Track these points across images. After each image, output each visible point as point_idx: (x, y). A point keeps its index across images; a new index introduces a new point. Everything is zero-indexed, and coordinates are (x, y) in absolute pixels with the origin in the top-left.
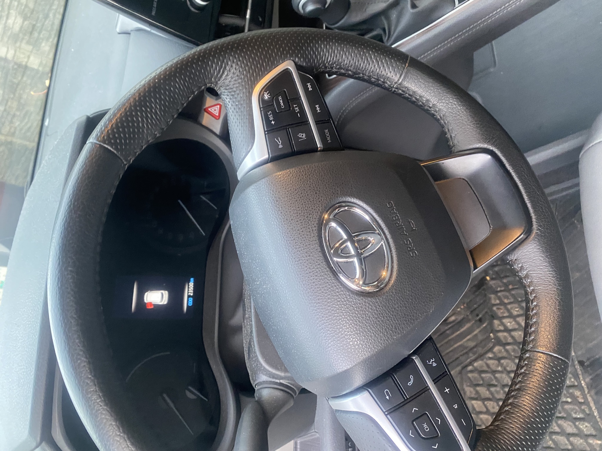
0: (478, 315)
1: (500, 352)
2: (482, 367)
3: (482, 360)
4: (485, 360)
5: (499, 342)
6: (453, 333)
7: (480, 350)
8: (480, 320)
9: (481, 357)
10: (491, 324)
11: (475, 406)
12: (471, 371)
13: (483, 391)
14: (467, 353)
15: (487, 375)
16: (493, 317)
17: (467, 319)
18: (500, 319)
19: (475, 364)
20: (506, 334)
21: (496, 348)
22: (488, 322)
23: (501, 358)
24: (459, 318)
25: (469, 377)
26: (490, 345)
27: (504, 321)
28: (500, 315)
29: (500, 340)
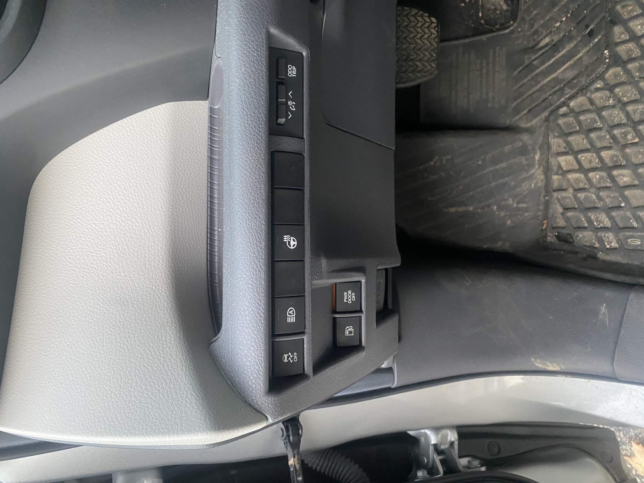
0: (587, 26)
1: (616, 75)
2: (582, 105)
3: (584, 95)
4: (588, 95)
5: (616, 60)
6: (543, 63)
7: (583, 81)
8: (591, 34)
9: (583, 90)
10: (608, 35)
11: (563, 164)
12: (564, 115)
13: (578, 141)
14: (561, 89)
15: (589, 116)
16: (613, 23)
17: (569, 38)
18: (625, 23)
19: (572, 104)
20: (631, 45)
21: (611, 72)
22: (603, 33)
23: (617, 85)
24: (556, 38)
25: (558, 125)
26: (600, 70)
27: (631, 24)
28: (626, 16)
29: (620, 57)
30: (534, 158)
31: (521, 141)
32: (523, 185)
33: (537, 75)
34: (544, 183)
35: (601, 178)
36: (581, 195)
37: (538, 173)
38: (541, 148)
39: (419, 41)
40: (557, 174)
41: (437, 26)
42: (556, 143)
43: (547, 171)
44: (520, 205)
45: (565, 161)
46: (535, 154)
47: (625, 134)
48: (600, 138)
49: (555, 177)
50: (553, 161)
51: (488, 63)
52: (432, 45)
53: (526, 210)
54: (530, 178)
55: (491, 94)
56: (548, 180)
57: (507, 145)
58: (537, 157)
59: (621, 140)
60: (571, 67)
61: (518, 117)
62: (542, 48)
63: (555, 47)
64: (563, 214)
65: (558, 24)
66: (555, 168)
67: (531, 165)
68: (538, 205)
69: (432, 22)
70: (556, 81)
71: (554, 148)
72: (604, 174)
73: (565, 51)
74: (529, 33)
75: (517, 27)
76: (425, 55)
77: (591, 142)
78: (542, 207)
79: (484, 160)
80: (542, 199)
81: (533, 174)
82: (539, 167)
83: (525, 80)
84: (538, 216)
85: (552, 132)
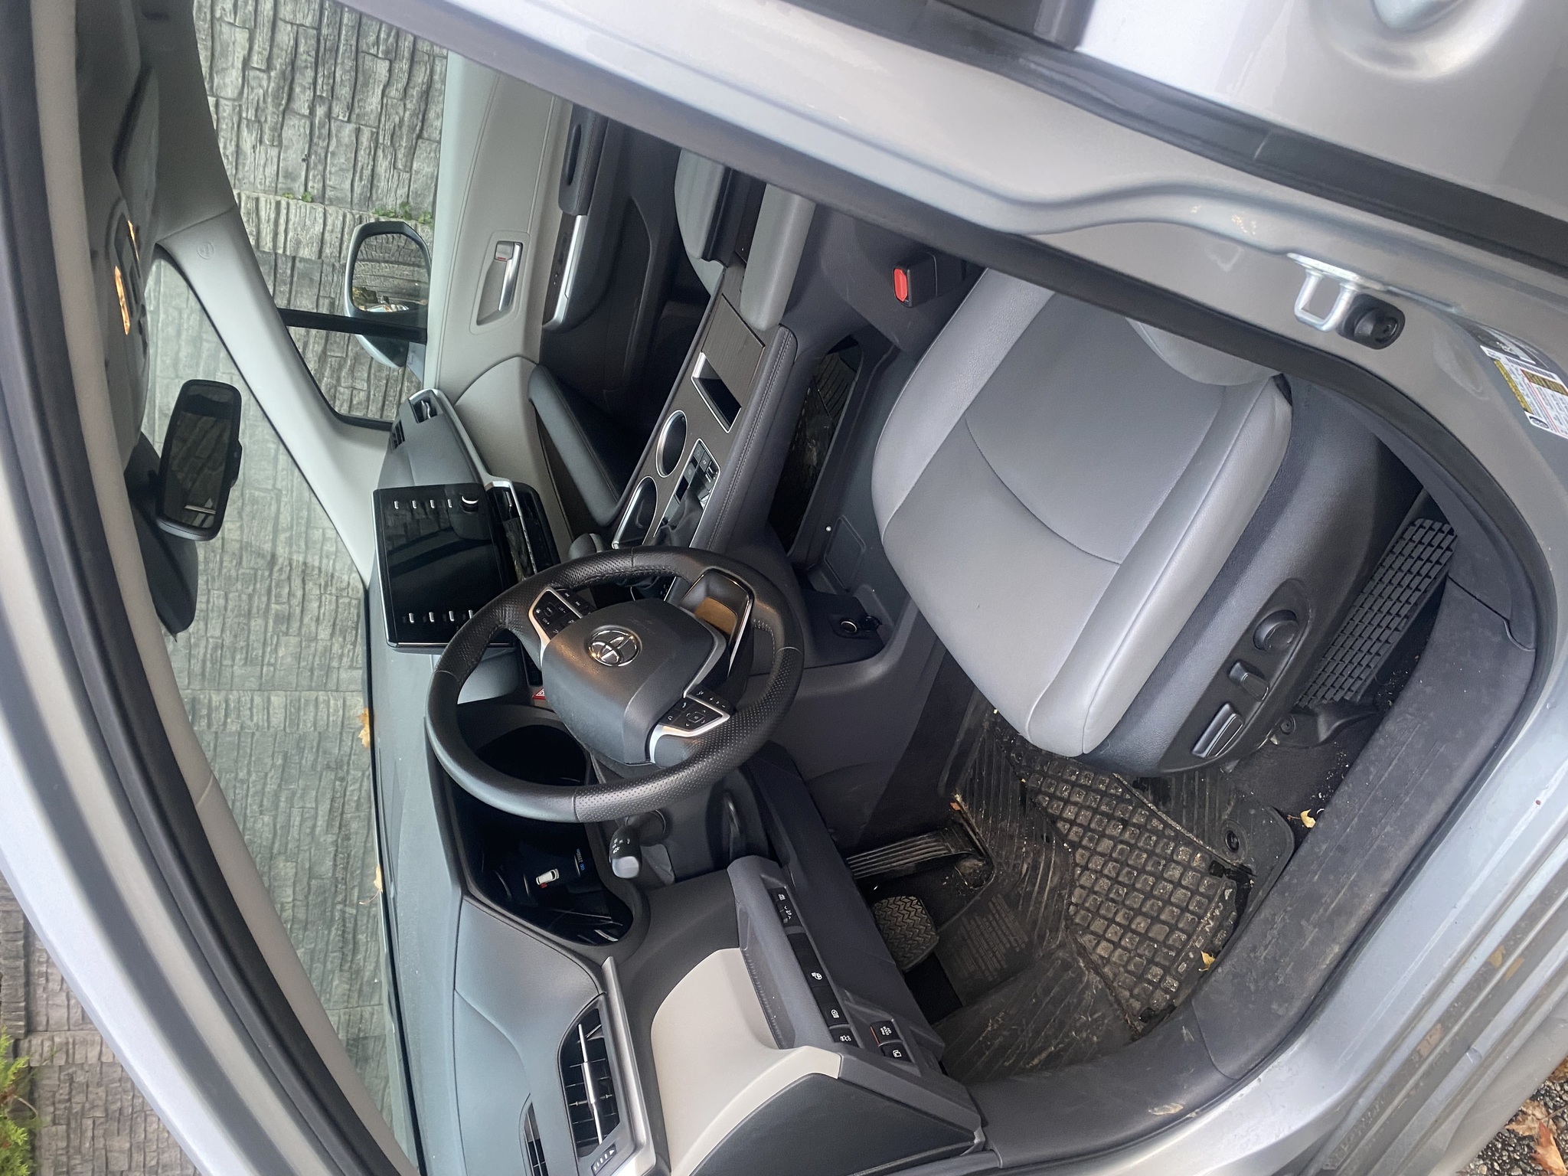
0: (1042, 837)
1: (1082, 856)
2: (1080, 895)
3: (1076, 887)
4: (1078, 885)
5: (1075, 846)
6: (1034, 885)
7: (1067, 876)
8: (1049, 840)
9: (1073, 884)
10: (1058, 831)
12: (1075, 913)
13: (1098, 925)
14: (1060, 895)
15: (1091, 899)
16: (1054, 822)
17: (1038, 853)
18: (1060, 818)
19: (1074, 900)
20: (1075, 829)
21: (1078, 856)
22: (1053, 834)
23: (1087, 863)
24: (1030, 860)
25: (1077, 924)
26: (1071, 861)
27: (1064, 815)
28: (1058, 813)
29: (1075, 842)
30: (1080, 967)
31: (1058, 959)
32: (1086, 996)
33: (1036, 898)
34: (1103, 984)
35: (1130, 939)
36: (1131, 967)
37: (1091, 977)
38: (1079, 954)
39: (908, 921)
40: (1104, 965)
41: (919, 901)
42: (1087, 940)
43: (1097, 971)
44: (1096, 1015)
45: (1103, 950)
46: (1078, 962)
47: (1117, 892)
48: (1108, 909)
49: (1106, 970)
50: (1094, 957)
51: (993, 915)
52: (922, 918)
53: (1103, 1017)
54: (1088, 985)
55: (1012, 939)
56: (1103, 976)
57: (1048, 970)
58: (1082, 965)
59: (1118, 899)
60: (1054, 873)
61: (1045, 943)
62: (1025, 875)
63: (1034, 867)
64: (1132, 995)
65: (1024, 850)
66: (1100, 962)
67: (1081, 974)
68: (1112, 1005)
69: (912, 901)
70: (1052, 890)
71: (1089, 946)
72: (1129, 934)
73: (1042, 865)
74: (1010, 871)
75: (998, 872)
76: (920, 930)
77: (1105, 918)
78: (1116, 1006)
79: (1036, 996)
80: (1110, 998)
81: (1088, 981)
82: (1089, 972)
83: (1031, 908)
84: (1118, 1016)
85: (1077, 932)
